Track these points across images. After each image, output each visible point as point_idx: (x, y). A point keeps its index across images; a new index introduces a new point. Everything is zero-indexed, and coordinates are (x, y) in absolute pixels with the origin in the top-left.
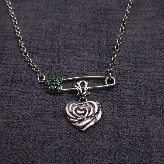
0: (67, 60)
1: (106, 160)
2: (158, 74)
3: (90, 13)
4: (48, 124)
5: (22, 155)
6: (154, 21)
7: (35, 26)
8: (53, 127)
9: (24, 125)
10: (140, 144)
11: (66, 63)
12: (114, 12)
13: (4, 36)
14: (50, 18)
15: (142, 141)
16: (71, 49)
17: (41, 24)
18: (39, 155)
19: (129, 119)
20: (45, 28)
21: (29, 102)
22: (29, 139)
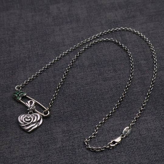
0: (101, 51)
1: (142, 96)
2: (157, 50)
3: (106, 25)
4: (101, 85)
5: (92, 103)
6: (146, 24)
7: (74, 37)
8: (105, 86)
9: (87, 88)
10: (158, 86)
11: (101, 53)
12: (120, 23)
13: (57, 45)
14: (82, 32)
15: (159, 84)
16: (101, 45)
17: (78, 36)
18: (102, 101)
19: (148, 75)
20: (81, 37)
21: (86, 76)
22: (93, 94)
